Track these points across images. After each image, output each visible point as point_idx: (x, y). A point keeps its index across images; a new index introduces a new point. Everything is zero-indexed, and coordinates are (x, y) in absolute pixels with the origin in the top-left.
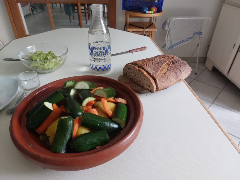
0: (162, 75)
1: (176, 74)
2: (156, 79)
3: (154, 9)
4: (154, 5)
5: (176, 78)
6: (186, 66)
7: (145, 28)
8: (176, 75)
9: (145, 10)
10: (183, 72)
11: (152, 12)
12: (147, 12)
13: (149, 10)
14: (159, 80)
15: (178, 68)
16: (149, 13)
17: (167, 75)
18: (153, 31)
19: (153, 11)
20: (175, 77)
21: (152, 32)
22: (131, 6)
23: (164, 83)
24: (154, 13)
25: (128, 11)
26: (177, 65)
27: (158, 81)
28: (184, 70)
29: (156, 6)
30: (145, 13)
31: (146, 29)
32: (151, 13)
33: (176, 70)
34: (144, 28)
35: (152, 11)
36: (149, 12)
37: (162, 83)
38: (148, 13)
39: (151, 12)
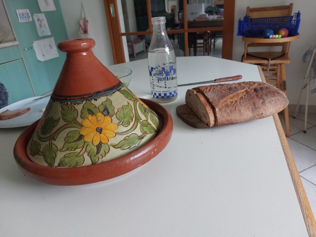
0: (227, 104)
1: (254, 105)
2: (215, 107)
3: (283, 32)
4: (284, 27)
5: (253, 111)
6: (277, 96)
7: (270, 59)
8: (253, 107)
9: (268, 34)
10: (268, 105)
11: (279, 36)
12: (271, 36)
13: (275, 33)
14: (220, 110)
15: (261, 98)
16: (275, 38)
17: (235, 105)
18: (284, 64)
19: (281, 35)
20: (250, 108)
21: (282, 65)
22: (249, 31)
23: (228, 115)
24: (282, 37)
25: (246, 37)
26: (261, 94)
27: (217, 110)
28: (272, 100)
29: (287, 29)
30: (268, 37)
31: (272, 60)
32: (278, 38)
33: (256, 99)
34: (268, 60)
35: (279, 34)
36: (274, 36)
37: (225, 115)
38: (272, 38)
39: (277, 36)
